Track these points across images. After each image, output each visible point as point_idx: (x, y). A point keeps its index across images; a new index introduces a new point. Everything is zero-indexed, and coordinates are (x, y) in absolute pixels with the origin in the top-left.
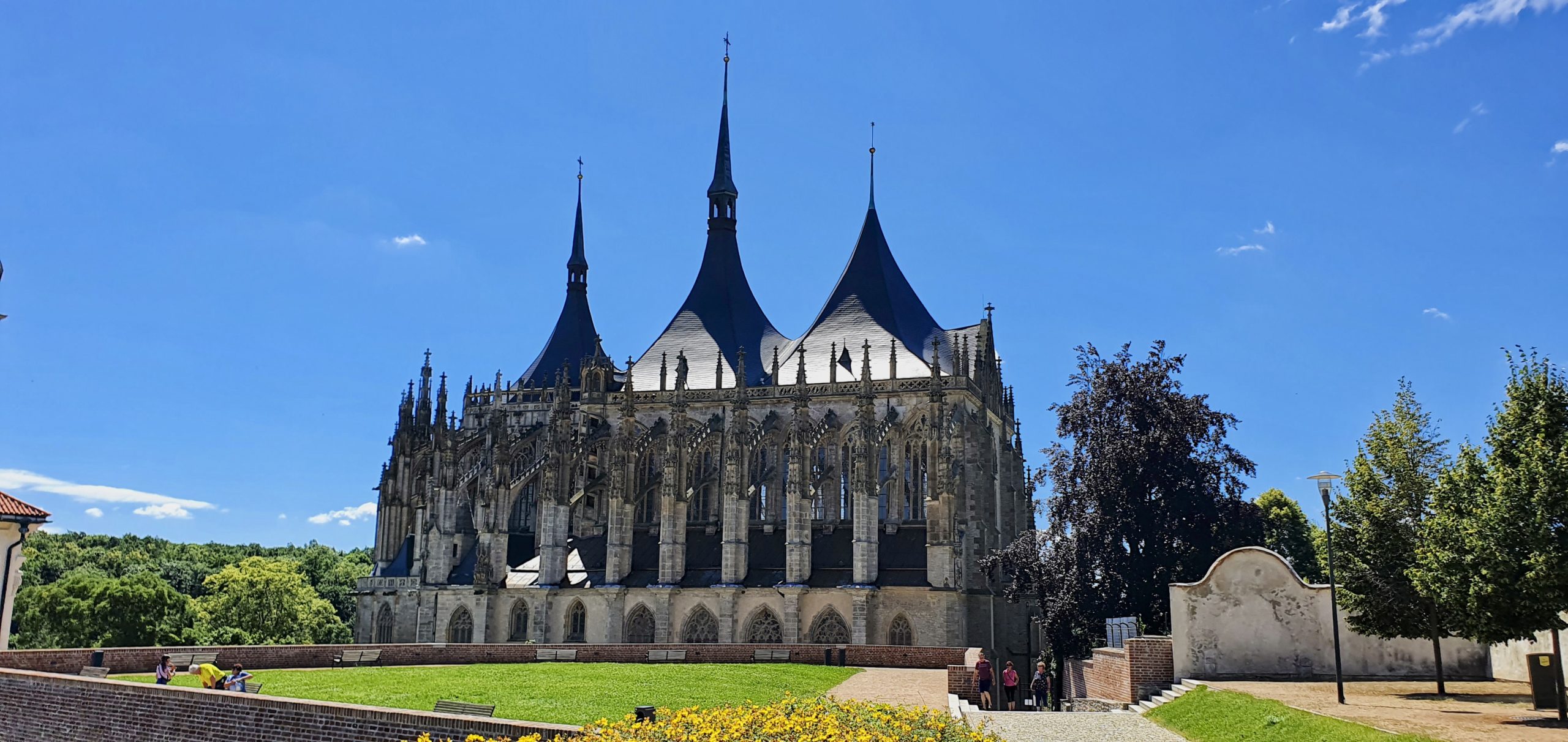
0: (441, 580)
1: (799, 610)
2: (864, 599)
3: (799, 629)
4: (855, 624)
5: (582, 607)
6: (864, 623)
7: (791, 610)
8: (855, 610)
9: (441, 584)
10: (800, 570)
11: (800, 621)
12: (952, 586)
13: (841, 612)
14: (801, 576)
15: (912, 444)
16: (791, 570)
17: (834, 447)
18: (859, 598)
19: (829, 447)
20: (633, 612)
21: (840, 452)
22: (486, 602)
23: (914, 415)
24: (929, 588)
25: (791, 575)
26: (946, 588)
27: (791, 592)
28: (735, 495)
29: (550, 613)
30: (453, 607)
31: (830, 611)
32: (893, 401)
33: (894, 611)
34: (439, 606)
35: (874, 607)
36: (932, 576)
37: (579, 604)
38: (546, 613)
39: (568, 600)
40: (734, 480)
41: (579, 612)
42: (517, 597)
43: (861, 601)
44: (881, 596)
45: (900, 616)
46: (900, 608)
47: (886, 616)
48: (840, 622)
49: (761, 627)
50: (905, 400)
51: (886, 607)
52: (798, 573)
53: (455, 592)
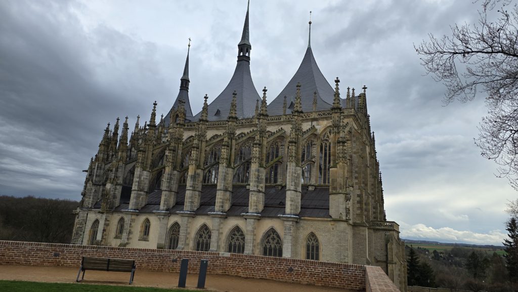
1: (254, 228)
2: (291, 223)
3: (254, 240)
4: (285, 237)
6: (291, 238)
7: (250, 228)
8: (285, 230)
11: (254, 235)
12: (344, 218)
14: (256, 209)
15: (324, 144)
16: (252, 205)
17: (283, 147)
18: (288, 223)
19: (281, 147)
20: (172, 226)
22: (105, 217)
23: (325, 129)
24: (330, 219)
25: (251, 208)
27: (251, 217)
28: (225, 164)
29: (133, 224)
30: (93, 220)
31: (273, 230)
32: (314, 123)
33: (309, 232)
34: (88, 219)
35: (298, 229)
36: (332, 212)
37: (147, 221)
38: (130, 224)
39: (142, 218)
40: (225, 156)
41: (148, 224)
42: (121, 215)
43: (289, 225)
44: (302, 223)
45: (312, 235)
46: (312, 230)
47: (304, 234)
48: (278, 236)
49: (235, 237)
50: (321, 122)
51: (304, 229)
52: (255, 207)
53: (95, 212)
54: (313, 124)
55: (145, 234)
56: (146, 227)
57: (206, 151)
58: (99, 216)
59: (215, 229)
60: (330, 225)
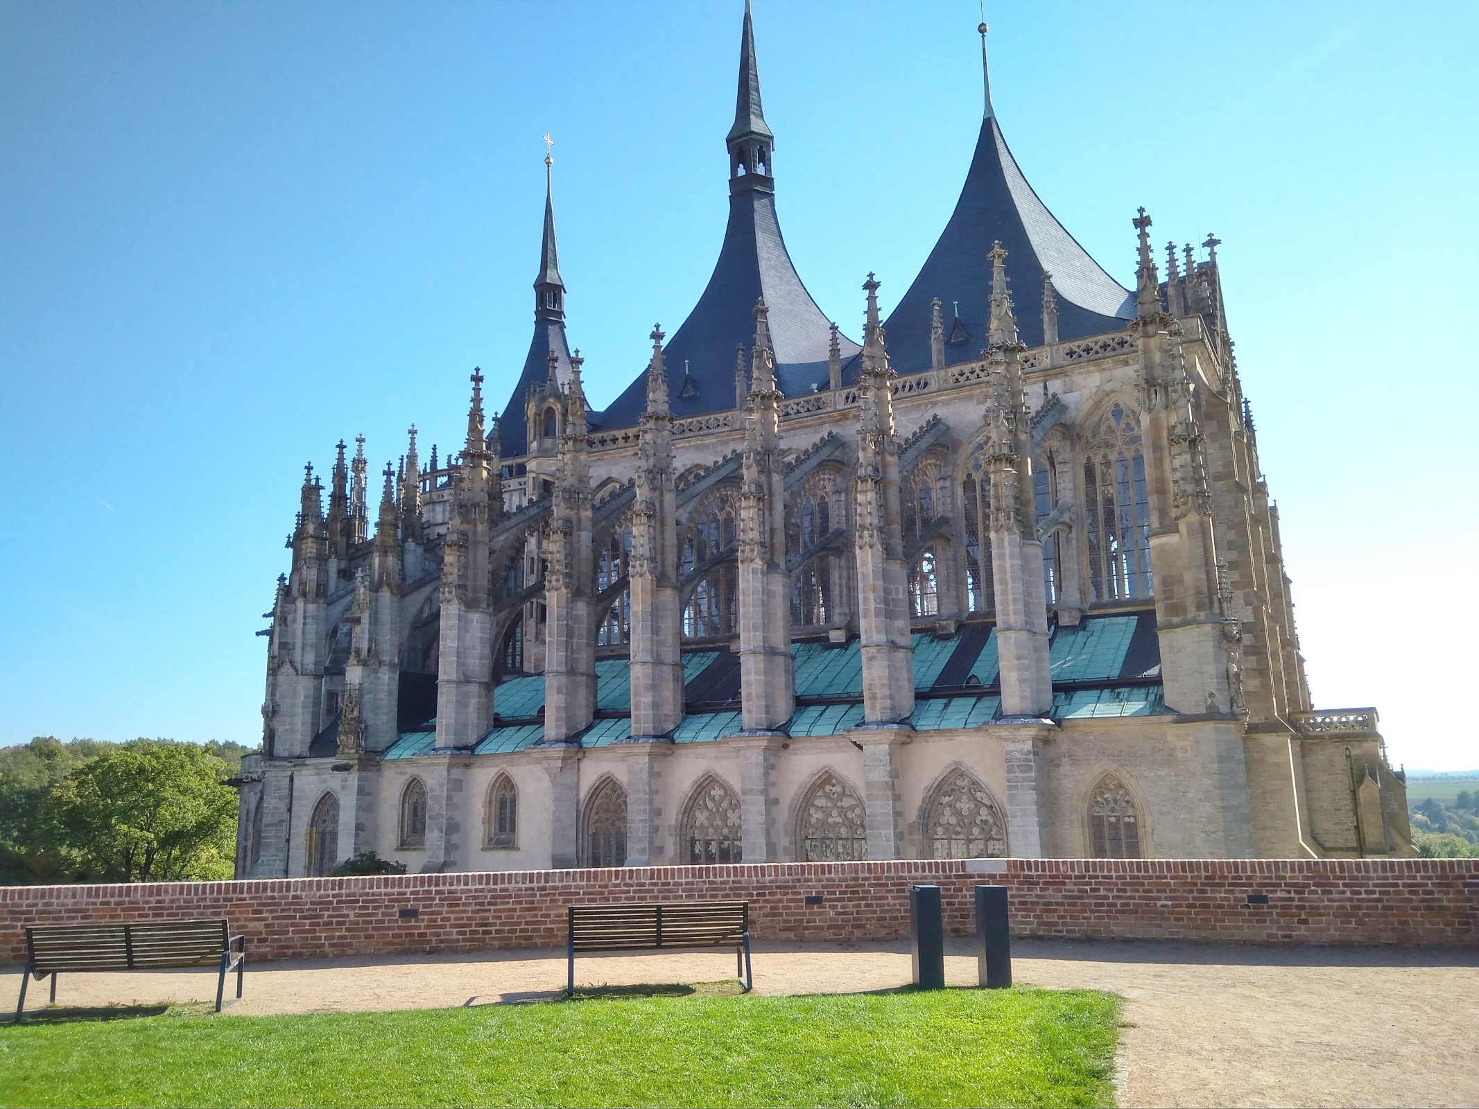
0: (297, 750)
1: (894, 775)
2: (1028, 746)
3: (897, 814)
4: (1012, 798)
5: (513, 787)
6: (1032, 796)
7: (880, 775)
8: (1010, 770)
9: (299, 757)
10: (891, 697)
11: (897, 798)
12: (1224, 709)
13: (983, 777)
14: (893, 708)
15: (1097, 460)
16: (874, 697)
17: (948, 483)
18: (1019, 746)
19: (941, 483)
20: (595, 792)
21: (960, 491)
22: (356, 783)
23: (1097, 404)
24: (1169, 718)
25: (873, 708)
26: (1212, 715)
27: (879, 737)
28: (758, 564)
29: (457, 798)
30: (316, 795)
31: (959, 775)
32: (1055, 386)
33: (1097, 774)
34: (295, 794)
35: (1052, 763)
36: (1175, 693)
37: (506, 781)
38: (449, 798)
39: (487, 774)
40: (755, 535)
41: (508, 795)
42: (411, 771)
43: (1021, 752)
44: (1064, 744)
45: (1109, 778)
46: (1106, 768)
47: (1076, 781)
48: (988, 797)
50: (1078, 379)
51: (1075, 765)
52: (888, 703)
53: (319, 771)
54: (1050, 391)
55: (502, 829)
56: (502, 804)
57: (678, 523)
58: (335, 782)
59: (751, 791)
60: (1170, 740)
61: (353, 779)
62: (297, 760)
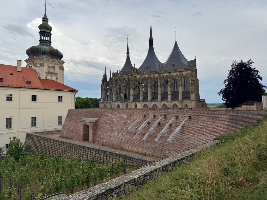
6: (181, 105)
11: (170, 105)
12: (195, 100)
16: (169, 98)
20: (144, 105)
24: (191, 100)
27: (169, 101)
28: (160, 87)
29: (131, 105)
31: (175, 104)
33: (185, 104)
34: (115, 104)
35: (182, 103)
36: (191, 98)
37: (136, 104)
39: (134, 103)
40: (159, 85)
42: (126, 103)
43: (180, 102)
44: (183, 102)
45: (186, 104)
46: (186, 103)
47: (184, 104)
48: (177, 105)
49: (164, 107)
51: (184, 103)
53: (117, 102)
56: (135, 105)
58: (119, 104)
59: (158, 105)
60: (191, 102)
61: (122, 103)
62: (115, 102)
